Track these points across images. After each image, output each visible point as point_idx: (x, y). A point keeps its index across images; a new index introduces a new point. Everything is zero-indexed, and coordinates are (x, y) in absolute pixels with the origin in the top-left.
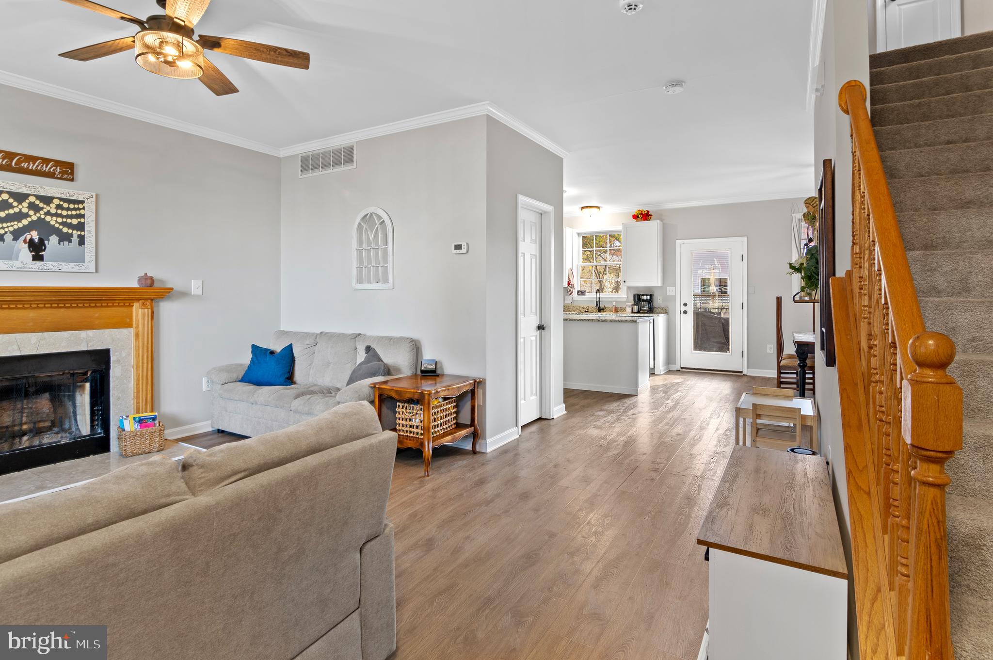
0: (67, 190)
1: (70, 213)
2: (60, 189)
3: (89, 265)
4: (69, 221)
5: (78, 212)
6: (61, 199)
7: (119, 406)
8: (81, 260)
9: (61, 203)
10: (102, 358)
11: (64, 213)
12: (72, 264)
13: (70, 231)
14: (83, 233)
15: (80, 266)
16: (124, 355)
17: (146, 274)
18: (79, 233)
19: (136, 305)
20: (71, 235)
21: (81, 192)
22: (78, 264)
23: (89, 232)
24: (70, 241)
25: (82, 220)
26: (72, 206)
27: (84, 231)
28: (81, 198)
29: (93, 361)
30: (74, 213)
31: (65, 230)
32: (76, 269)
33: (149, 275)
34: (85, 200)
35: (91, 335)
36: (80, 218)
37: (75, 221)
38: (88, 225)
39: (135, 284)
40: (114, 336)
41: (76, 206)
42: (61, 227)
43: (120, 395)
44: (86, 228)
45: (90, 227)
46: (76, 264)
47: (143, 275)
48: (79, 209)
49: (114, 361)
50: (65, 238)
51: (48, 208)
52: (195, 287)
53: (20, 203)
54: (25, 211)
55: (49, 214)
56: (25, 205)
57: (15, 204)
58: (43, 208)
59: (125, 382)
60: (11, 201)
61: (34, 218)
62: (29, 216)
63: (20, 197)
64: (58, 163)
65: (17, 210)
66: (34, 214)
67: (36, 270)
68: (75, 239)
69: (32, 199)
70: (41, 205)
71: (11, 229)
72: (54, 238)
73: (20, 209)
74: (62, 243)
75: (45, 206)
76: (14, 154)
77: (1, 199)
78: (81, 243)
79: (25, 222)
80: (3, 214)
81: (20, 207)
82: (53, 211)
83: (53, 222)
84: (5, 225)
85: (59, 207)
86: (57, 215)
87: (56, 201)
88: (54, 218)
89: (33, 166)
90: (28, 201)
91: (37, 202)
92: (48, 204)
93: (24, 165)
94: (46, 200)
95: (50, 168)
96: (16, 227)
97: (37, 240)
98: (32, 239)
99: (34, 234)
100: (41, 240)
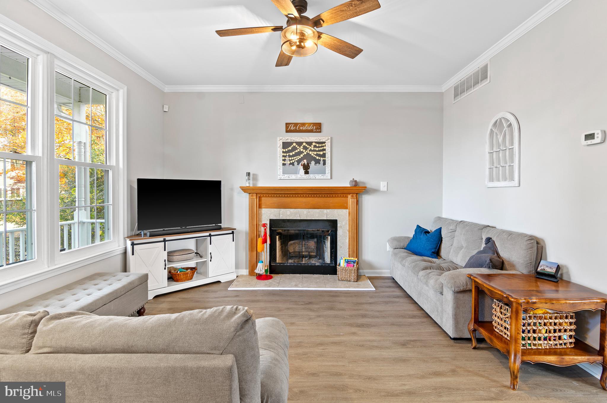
0: (318, 137)
1: (319, 149)
2: (315, 137)
3: (328, 175)
4: (319, 153)
5: (323, 148)
6: (316, 142)
7: (341, 251)
8: (324, 172)
9: (316, 144)
10: (334, 223)
11: (317, 149)
12: (320, 175)
13: (320, 158)
14: (325, 159)
16: (344, 224)
17: (353, 179)
18: (323, 159)
19: (349, 196)
20: (320, 160)
21: (324, 137)
23: (328, 158)
24: (319, 163)
25: (325, 152)
26: (320, 145)
27: (325, 157)
28: (324, 141)
29: (330, 225)
30: (321, 148)
31: (317, 158)
32: (322, 177)
33: (355, 179)
34: (326, 141)
35: (329, 212)
36: (324, 151)
37: (321, 153)
38: (327, 154)
39: (348, 185)
40: (339, 213)
41: (322, 145)
42: (316, 157)
43: (342, 245)
44: (326, 156)
45: (328, 155)
46: (322, 175)
47: (352, 179)
48: (322, 147)
49: (339, 227)
50: (317, 162)
51: (311, 148)
52: (383, 186)
53: (300, 147)
54: (302, 150)
55: (311, 150)
56: (302, 147)
57: (298, 147)
58: (309, 148)
59: (344, 238)
60: (297, 146)
61: (305, 153)
62: (304, 152)
63: (300, 144)
64: (315, 124)
65: (299, 150)
66: (305, 151)
67: (306, 178)
68: (322, 162)
69: (304, 144)
70: (308, 146)
71: (297, 159)
72: (313, 163)
73: (300, 150)
74: (316, 164)
75: (309, 147)
76: (297, 124)
77: (293, 146)
78: (324, 164)
79: (302, 156)
80: (294, 153)
81: (300, 149)
82: (313, 149)
83: (312, 155)
84: (294, 158)
85: (315, 146)
86: (314, 151)
87: (314, 144)
88: (313, 152)
89: (304, 128)
90: (303, 145)
91: (306, 145)
92: (310, 146)
93: (301, 128)
94: (310, 144)
95: (311, 128)
96: (298, 158)
97: (306, 164)
98: (304, 164)
99: (305, 161)
100: (308, 164)
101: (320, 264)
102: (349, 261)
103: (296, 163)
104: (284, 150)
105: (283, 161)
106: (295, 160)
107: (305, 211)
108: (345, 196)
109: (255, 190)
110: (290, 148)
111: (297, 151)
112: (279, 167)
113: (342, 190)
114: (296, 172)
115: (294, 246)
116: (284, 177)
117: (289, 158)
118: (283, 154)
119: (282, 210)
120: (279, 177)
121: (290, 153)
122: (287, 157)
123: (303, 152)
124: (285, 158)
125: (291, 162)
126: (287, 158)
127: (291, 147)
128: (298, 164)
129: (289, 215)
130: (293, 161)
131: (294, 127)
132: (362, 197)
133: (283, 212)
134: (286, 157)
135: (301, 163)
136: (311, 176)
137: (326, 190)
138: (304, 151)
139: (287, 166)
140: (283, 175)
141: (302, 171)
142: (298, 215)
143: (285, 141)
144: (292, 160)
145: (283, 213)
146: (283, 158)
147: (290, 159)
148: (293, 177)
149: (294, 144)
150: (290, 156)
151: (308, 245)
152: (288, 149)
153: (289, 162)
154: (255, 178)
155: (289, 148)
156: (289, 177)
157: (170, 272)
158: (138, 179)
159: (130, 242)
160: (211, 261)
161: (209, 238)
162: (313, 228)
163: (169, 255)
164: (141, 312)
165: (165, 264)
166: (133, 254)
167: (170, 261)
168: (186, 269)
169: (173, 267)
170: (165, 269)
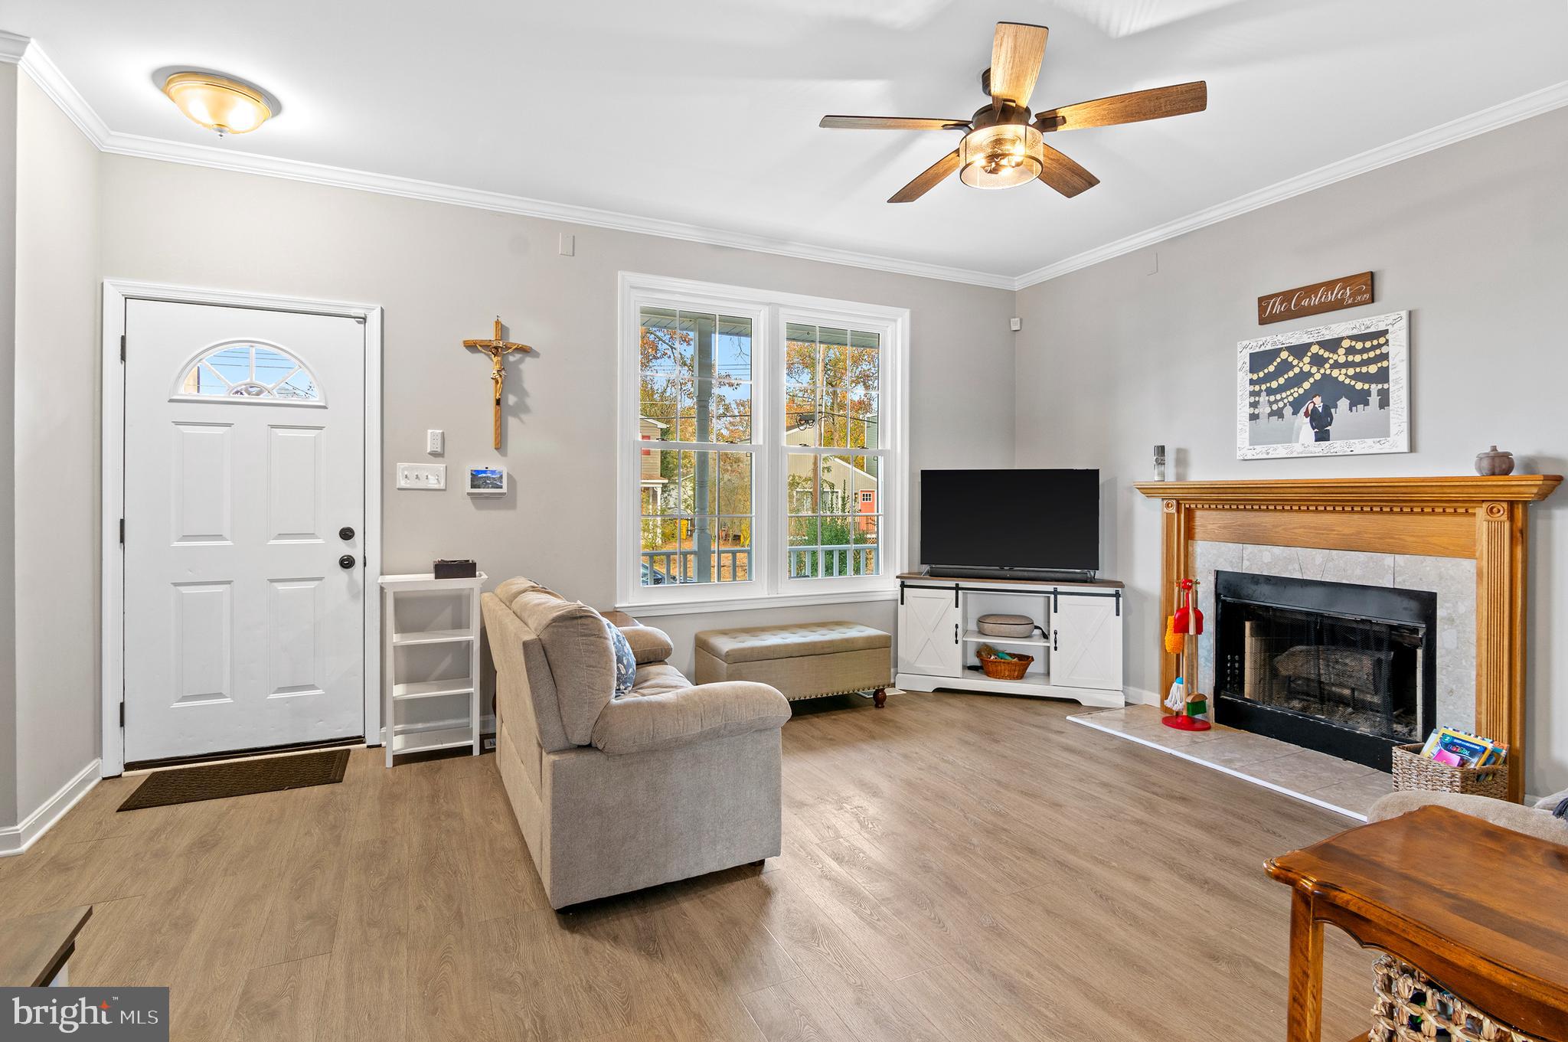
0: (1360, 320)
1: (1365, 356)
2: (1350, 322)
3: (1399, 440)
4: (1364, 370)
5: (1378, 352)
6: (1352, 338)
7: (1451, 707)
8: (1384, 432)
9: (1353, 343)
10: (1426, 604)
11: (1358, 358)
12: (1370, 441)
13: (1366, 386)
14: (1386, 386)
15: (1382, 442)
16: (1461, 609)
17: (1494, 449)
18: (1380, 386)
19: (1480, 511)
20: (1368, 393)
21: (1383, 317)
22: (1378, 440)
23: (1396, 382)
24: (1366, 403)
25: (1385, 364)
26: (1368, 344)
27: (1388, 381)
28: (1382, 328)
29: (1406, 609)
30: (1372, 354)
31: (1359, 386)
32: (1377, 449)
33: (1500, 450)
34: (1390, 328)
35: (1402, 564)
36: (1381, 361)
37: (1373, 369)
38: (1395, 370)
39: (1467, 468)
40: (1443, 569)
41: (1375, 342)
42: (1353, 383)
43: (1454, 687)
44: (1392, 377)
45: (1398, 373)
46: (1375, 440)
47: (1487, 450)
48: (1373, 348)
49: (1442, 618)
50: (1359, 399)
51: (1335, 357)
53: (1300, 359)
54: (1306, 368)
55: (1336, 365)
56: (1307, 360)
57: (1295, 362)
58: (1329, 358)
59: (1464, 664)
60: (1291, 359)
61: (1318, 377)
62: (1312, 375)
63: (1299, 351)
64: (1347, 281)
65: (1297, 370)
66: (1318, 371)
67: (1321, 454)
68: (1374, 399)
69: (1315, 349)
70: (1326, 355)
71: (1291, 399)
72: (1343, 403)
73: (1301, 368)
74: (1354, 408)
75: (1331, 355)
76: (1292, 292)
77: (1279, 360)
78: (1384, 403)
79: (1306, 385)
80: (1281, 381)
81: (1301, 365)
82: (1342, 360)
83: (1341, 378)
84: (1284, 395)
85: (1350, 351)
86: (1347, 365)
87: (1346, 344)
88: (1344, 371)
89: (1315, 301)
90: (1309, 354)
91: (1321, 352)
92: (1335, 352)
93: (1305, 303)
94: (1332, 345)
95: (1337, 294)
96: (1296, 395)
97: (1320, 409)
98: (1315, 409)
99: (1318, 400)
100: (1326, 408)
101: (1371, 733)
102: (1454, 744)
103: (1288, 411)
104: (1255, 377)
105: (1252, 409)
106: (1286, 401)
107: (1319, 555)
108: (1463, 510)
109: (1168, 491)
110: (1271, 368)
111: (1291, 374)
112: (1239, 427)
113: (1434, 489)
114: (1289, 437)
115: (1297, 662)
116: (1253, 452)
117: (1267, 398)
118: (1252, 388)
119: (1250, 548)
120: (1239, 455)
121: (1270, 381)
122: (1264, 394)
123: (1310, 374)
124: (1257, 399)
125: (1275, 407)
126: (1263, 398)
127: (1275, 364)
128: (1295, 413)
129: (1270, 562)
130: (1281, 404)
131: (1281, 305)
133: (1251, 553)
134: (1259, 396)
135: (1303, 410)
136: (1336, 445)
137: (1374, 490)
138: (1314, 370)
139: (1263, 421)
140: (1251, 447)
141: (1307, 432)
142: (1297, 567)
143: (1257, 350)
144: (1276, 401)
145: (1251, 556)
146: (1252, 399)
147: (1272, 398)
148: (1281, 451)
149: (1284, 355)
150: (1270, 392)
151: (1346, 664)
152: (1266, 371)
153: (1268, 410)
154: (1182, 458)
155: (1267, 367)
156: (1268, 453)
157: (979, 654)
158: (922, 471)
159: (899, 581)
160: (1056, 649)
161: (1052, 596)
162: (1348, 610)
163: (981, 621)
164: (879, 699)
165: (956, 632)
166: (902, 603)
167: (981, 633)
168: (1013, 656)
169: (986, 645)
170: (957, 642)
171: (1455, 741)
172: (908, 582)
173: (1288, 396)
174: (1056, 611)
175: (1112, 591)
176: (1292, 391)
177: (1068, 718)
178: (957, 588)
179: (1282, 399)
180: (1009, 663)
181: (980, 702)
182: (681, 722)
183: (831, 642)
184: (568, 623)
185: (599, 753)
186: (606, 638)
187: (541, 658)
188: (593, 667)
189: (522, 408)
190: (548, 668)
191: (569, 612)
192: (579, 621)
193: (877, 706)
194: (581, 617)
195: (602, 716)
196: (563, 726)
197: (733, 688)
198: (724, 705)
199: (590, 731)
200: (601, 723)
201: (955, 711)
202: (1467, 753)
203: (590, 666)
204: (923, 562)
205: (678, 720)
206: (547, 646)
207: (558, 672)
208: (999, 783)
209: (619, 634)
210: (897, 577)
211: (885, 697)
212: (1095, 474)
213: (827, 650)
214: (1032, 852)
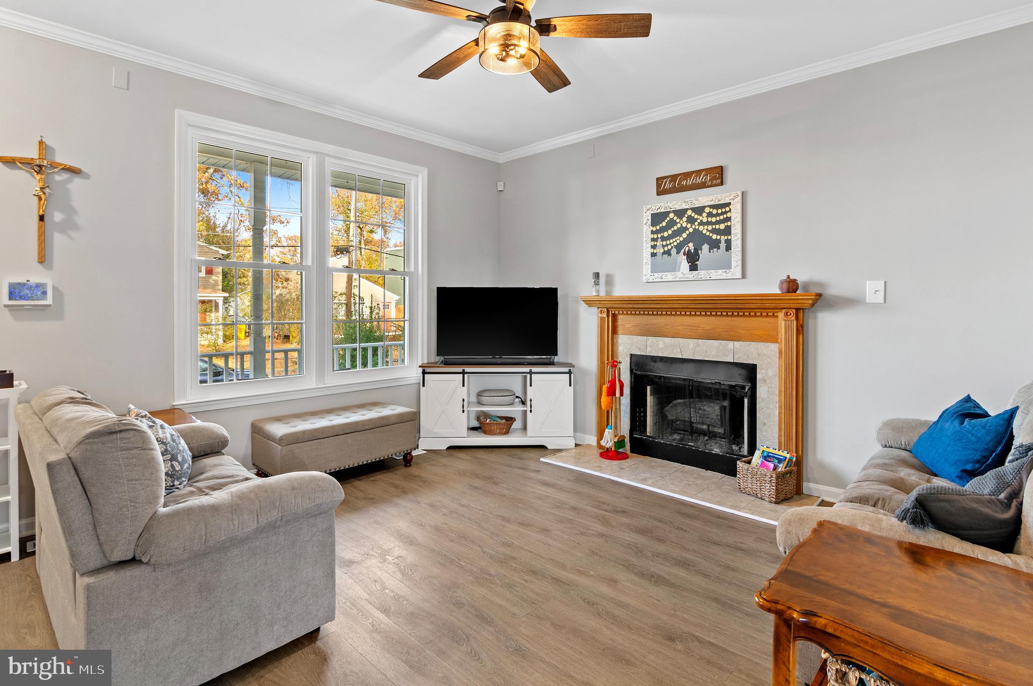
0: (716, 196)
1: (718, 218)
2: (710, 197)
3: (736, 271)
4: (717, 227)
5: (725, 216)
6: (711, 207)
7: (765, 433)
8: (727, 266)
9: (711, 210)
10: (751, 371)
11: (714, 220)
12: (720, 271)
13: (719, 237)
14: (729, 237)
15: (727, 272)
16: (770, 374)
17: (788, 277)
18: (726, 237)
19: (781, 315)
20: (719, 241)
21: (728, 194)
22: (725, 270)
23: (735, 235)
24: (718, 248)
25: (729, 224)
26: (720, 211)
27: (730, 235)
28: (727, 201)
29: (740, 375)
30: (722, 217)
31: (714, 237)
32: (724, 276)
33: (792, 277)
34: (732, 201)
35: (738, 347)
36: (727, 222)
37: (722, 226)
38: (734, 228)
39: (774, 289)
40: (760, 350)
41: (724, 210)
42: (711, 235)
43: (766, 421)
44: (733, 232)
45: (736, 230)
46: (723, 270)
47: (785, 278)
48: (722, 213)
49: (760, 379)
50: (715, 245)
51: (701, 218)
52: (873, 291)
53: (681, 219)
54: (684, 225)
55: (702, 223)
56: (685, 219)
57: (678, 221)
58: (697, 219)
59: (772, 407)
60: (675, 218)
61: (691, 230)
62: (688, 229)
63: (680, 213)
64: (708, 171)
65: (679, 225)
66: (691, 227)
67: (693, 279)
68: (723, 245)
69: (689, 213)
70: (696, 217)
71: (675, 244)
72: (706, 247)
73: (681, 224)
74: (712, 251)
75: (699, 217)
76: (676, 176)
77: (668, 219)
78: (728, 248)
79: (684, 235)
80: (670, 232)
81: (681, 222)
82: (705, 220)
83: (704, 232)
84: (671, 241)
85: (710, 215)
86: (708, 223)
87: (707, 210)
88: (706, 227)
89: (690, 182)
90: (686, 216)
91: (693, 215)
92: (701, 215)
93: (684, 183)
94: (699, 210)
95: (702, 179)
96: (678, 241)
97: (692, 251)
98: (689, 250)
99: (691, 245)
100: (696, 250)
101: (721, 452)
102: (769, 456)
103: (674, 251)
104: (654, 229)
105: (653, 249)
106: (672, 245)
107: (691, 343)
108: (771, 314)
109: (602, 302)
110: (664, 224)
111: (675, 228)
112: (645, 261)
113: (757, 301)
114: (674, 268)
115: (679, 410)
116: (653, 277)
117: (661, 243)
118: (652, 236)
119: (651, 339)
120: (644, 279)
121: (663, 232)
122: (659, 240)
123: (686, 229)
124: (655, 243)
125: (666, 249)
126: (659, 243)
127: (666, 221)
128: (678, 253)
129: (663, 348)
130: (670, 247)
131: (670, 183)
132: (815, 318)
133: (652, 342)
134: (657, 241)
135: (683, 251)
136: (702, 273)
137: (724, 301)
138: (689, 226)
139: (659, 257)
140: (652, 274)
141: (685, 265)
142: (679, 351)
143: (656, 212)
144: (667, 245)
145: (652, 344)
146: (653, 243)
147: (664, 243)
148: (669, 276)
149: (672, 215)
150: (663, 239)
151: (705, 410)
152: (661, 225)
153: (662, 251)
154: (610, 281)
155: (661, 223)
156: (662, 278)
157: (478, 419)
158: (437, 288)
159: (421, 370)
160: (531, 411)
161: (529, 375)
162: (707, 377)
163: (479, 394)
164: (408, 460)
165: (463, 404)
166: (424, 386)
167: (480, 403)
168: (502, 418)
169: (483, 412)
170: (463, 411)
171: (770, 454)
172: (428, 370)
173: (673, 242)
174: (531, 386)
175: (566, 370)
176: (676, 239)
177: (542, 459)
178: (464, 373)
179: (670, 244)
180: (499, 424)
181: (481, 454)
182: (236, 522)
183: (370, 421)
184: (105, 439)
185: (143, 567)
186: (151, 449)
187: (71, 477)
188: (136, 480)
189: (69, 226)
190: (80, 487)
191: (106, 427)
192: (119, 435)
193: (406, 466)
194: (121, 431)
195: (147, 528)
196: (100, 545)
197: (289, 480)
198: (281, 498)
199: (133, 546)
200: (145, 536)
201: (463, 462)
202: (776, 461)
203: (132, 480)
204: (438, 354)
205: (233, 520)
206: (79, 466)
207: (93, 491)
208: (503, 518)
209: (174, 433)
210: (420, 367)
211: (412, 457)
212: (555, 291)
213: (367, 427)
214: (535, 573)
